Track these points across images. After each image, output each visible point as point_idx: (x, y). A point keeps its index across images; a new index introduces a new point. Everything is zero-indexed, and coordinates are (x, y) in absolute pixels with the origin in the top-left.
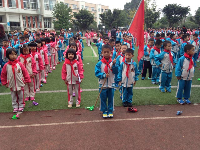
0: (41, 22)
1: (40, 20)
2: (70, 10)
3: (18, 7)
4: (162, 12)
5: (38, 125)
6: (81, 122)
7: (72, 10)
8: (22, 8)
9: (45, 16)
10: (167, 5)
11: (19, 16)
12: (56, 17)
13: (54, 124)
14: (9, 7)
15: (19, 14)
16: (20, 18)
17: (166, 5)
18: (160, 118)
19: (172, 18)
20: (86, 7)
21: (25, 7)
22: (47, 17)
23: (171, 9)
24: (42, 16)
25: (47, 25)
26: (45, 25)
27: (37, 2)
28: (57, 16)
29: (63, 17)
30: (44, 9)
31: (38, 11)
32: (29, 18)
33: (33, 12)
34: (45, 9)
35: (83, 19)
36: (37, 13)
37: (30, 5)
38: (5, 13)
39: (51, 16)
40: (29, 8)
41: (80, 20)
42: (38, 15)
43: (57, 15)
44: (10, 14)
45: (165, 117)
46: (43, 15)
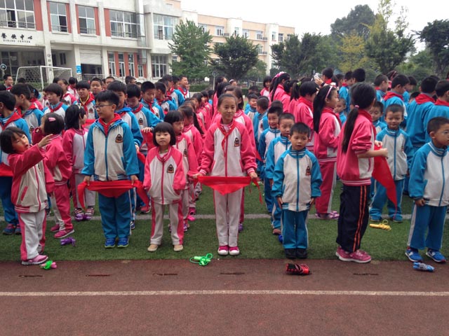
0: (145, 66)
1: (144, 61)
2: (207, 38)
3: (98, 34)
4: (419, 38)
5: (75, 293)
6: (171, 293)
7: (211, 37)
8: (108, 35)
9: (154, 51)
10: (432, 22)
11: (101, 51)
12: (177, 53)
13: (111, 293)
14: (82, 34)
15: (101, 48)
16: (102, 57)
17: (429, 23)
18: (363, 293)
19: (442, 53)
20: (243, 30)
21: (114, 33)
22: (158, 54)
23: (440, 32)
24: (148, 51)
25: (158, 71)
26: (153, 72)
27: (139, 22)
28: (180, 52)
29: (192, 54)
30: (153, 36)
31: (141, 41)
32: (121, 57)
33: (129, 43)
34: (155, 38)
35: (234, 57)
36: (138, 46)
37: (125, 29)
38: (73, 45)
39: (167, 53)
40: (121, 35)
41: (228, 60)
42: (140, 50)
43: (180, 48)
44: (83, 47)
45: (374, 291)
46: (151, 50)
